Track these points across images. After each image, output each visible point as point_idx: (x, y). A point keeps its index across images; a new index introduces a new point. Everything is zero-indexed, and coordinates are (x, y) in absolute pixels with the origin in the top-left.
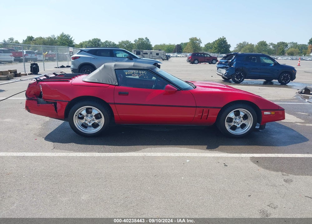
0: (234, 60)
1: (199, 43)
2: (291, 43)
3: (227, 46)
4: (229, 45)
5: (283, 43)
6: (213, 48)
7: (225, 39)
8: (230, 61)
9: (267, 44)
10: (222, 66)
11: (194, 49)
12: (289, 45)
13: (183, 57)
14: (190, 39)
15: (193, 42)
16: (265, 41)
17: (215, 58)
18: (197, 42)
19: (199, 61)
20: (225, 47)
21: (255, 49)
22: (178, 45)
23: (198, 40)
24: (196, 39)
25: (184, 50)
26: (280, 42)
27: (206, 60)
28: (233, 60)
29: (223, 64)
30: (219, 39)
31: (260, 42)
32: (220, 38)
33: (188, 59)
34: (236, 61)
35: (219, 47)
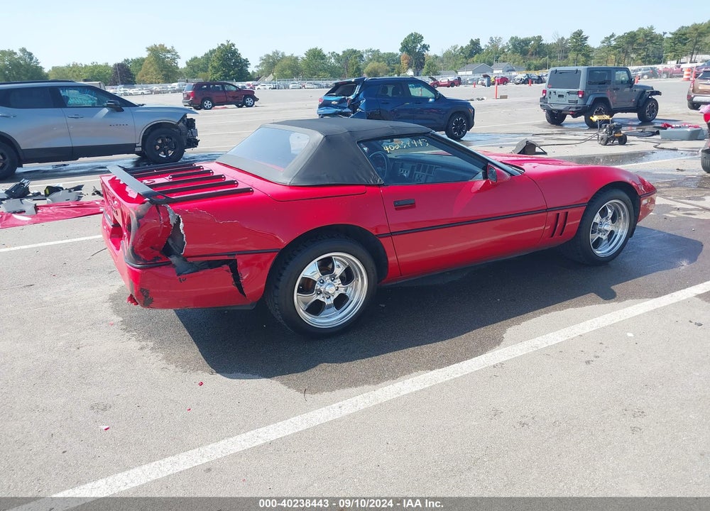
0: (361, 96)
1: (174, 59)
2: (369, 51)
3: (241, 62)
4: (246, 61)
5: (355, 52)
6: (209, 70)
7: (234, 46)
8: (351, 97)
9: (324, 55)
10: (333, 110)
11: (164, 73)
12: (365, 55)
13: (143, 94)
14: (148, 49)
15: (158, 56)
16: (319, 48)
17: (250, 93)
18: (169, 56)
19: (215, 102)
20: (237, 66)
21: (303, 66)
22: (119, 65)
23: (169, 52)
24: (163, 48)
25: (137, 78)
26: (348, 50)
27: (230, 99)
28: (358, 95)
29: (335, 106)
30: (219, 48)
31: (310, 50)
32: (222, 45)
33: (185, 99)
34: (365, 96)
35: (223, 65)
